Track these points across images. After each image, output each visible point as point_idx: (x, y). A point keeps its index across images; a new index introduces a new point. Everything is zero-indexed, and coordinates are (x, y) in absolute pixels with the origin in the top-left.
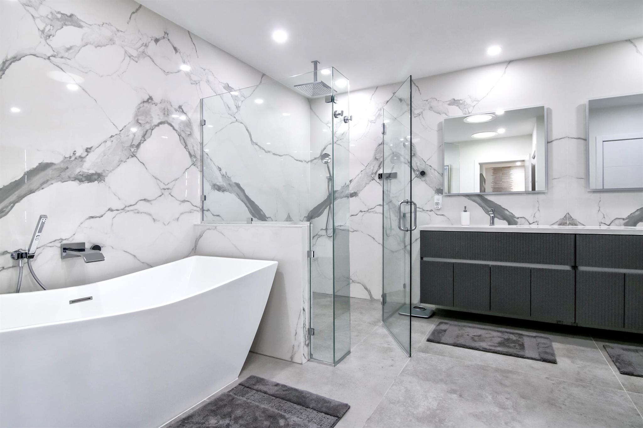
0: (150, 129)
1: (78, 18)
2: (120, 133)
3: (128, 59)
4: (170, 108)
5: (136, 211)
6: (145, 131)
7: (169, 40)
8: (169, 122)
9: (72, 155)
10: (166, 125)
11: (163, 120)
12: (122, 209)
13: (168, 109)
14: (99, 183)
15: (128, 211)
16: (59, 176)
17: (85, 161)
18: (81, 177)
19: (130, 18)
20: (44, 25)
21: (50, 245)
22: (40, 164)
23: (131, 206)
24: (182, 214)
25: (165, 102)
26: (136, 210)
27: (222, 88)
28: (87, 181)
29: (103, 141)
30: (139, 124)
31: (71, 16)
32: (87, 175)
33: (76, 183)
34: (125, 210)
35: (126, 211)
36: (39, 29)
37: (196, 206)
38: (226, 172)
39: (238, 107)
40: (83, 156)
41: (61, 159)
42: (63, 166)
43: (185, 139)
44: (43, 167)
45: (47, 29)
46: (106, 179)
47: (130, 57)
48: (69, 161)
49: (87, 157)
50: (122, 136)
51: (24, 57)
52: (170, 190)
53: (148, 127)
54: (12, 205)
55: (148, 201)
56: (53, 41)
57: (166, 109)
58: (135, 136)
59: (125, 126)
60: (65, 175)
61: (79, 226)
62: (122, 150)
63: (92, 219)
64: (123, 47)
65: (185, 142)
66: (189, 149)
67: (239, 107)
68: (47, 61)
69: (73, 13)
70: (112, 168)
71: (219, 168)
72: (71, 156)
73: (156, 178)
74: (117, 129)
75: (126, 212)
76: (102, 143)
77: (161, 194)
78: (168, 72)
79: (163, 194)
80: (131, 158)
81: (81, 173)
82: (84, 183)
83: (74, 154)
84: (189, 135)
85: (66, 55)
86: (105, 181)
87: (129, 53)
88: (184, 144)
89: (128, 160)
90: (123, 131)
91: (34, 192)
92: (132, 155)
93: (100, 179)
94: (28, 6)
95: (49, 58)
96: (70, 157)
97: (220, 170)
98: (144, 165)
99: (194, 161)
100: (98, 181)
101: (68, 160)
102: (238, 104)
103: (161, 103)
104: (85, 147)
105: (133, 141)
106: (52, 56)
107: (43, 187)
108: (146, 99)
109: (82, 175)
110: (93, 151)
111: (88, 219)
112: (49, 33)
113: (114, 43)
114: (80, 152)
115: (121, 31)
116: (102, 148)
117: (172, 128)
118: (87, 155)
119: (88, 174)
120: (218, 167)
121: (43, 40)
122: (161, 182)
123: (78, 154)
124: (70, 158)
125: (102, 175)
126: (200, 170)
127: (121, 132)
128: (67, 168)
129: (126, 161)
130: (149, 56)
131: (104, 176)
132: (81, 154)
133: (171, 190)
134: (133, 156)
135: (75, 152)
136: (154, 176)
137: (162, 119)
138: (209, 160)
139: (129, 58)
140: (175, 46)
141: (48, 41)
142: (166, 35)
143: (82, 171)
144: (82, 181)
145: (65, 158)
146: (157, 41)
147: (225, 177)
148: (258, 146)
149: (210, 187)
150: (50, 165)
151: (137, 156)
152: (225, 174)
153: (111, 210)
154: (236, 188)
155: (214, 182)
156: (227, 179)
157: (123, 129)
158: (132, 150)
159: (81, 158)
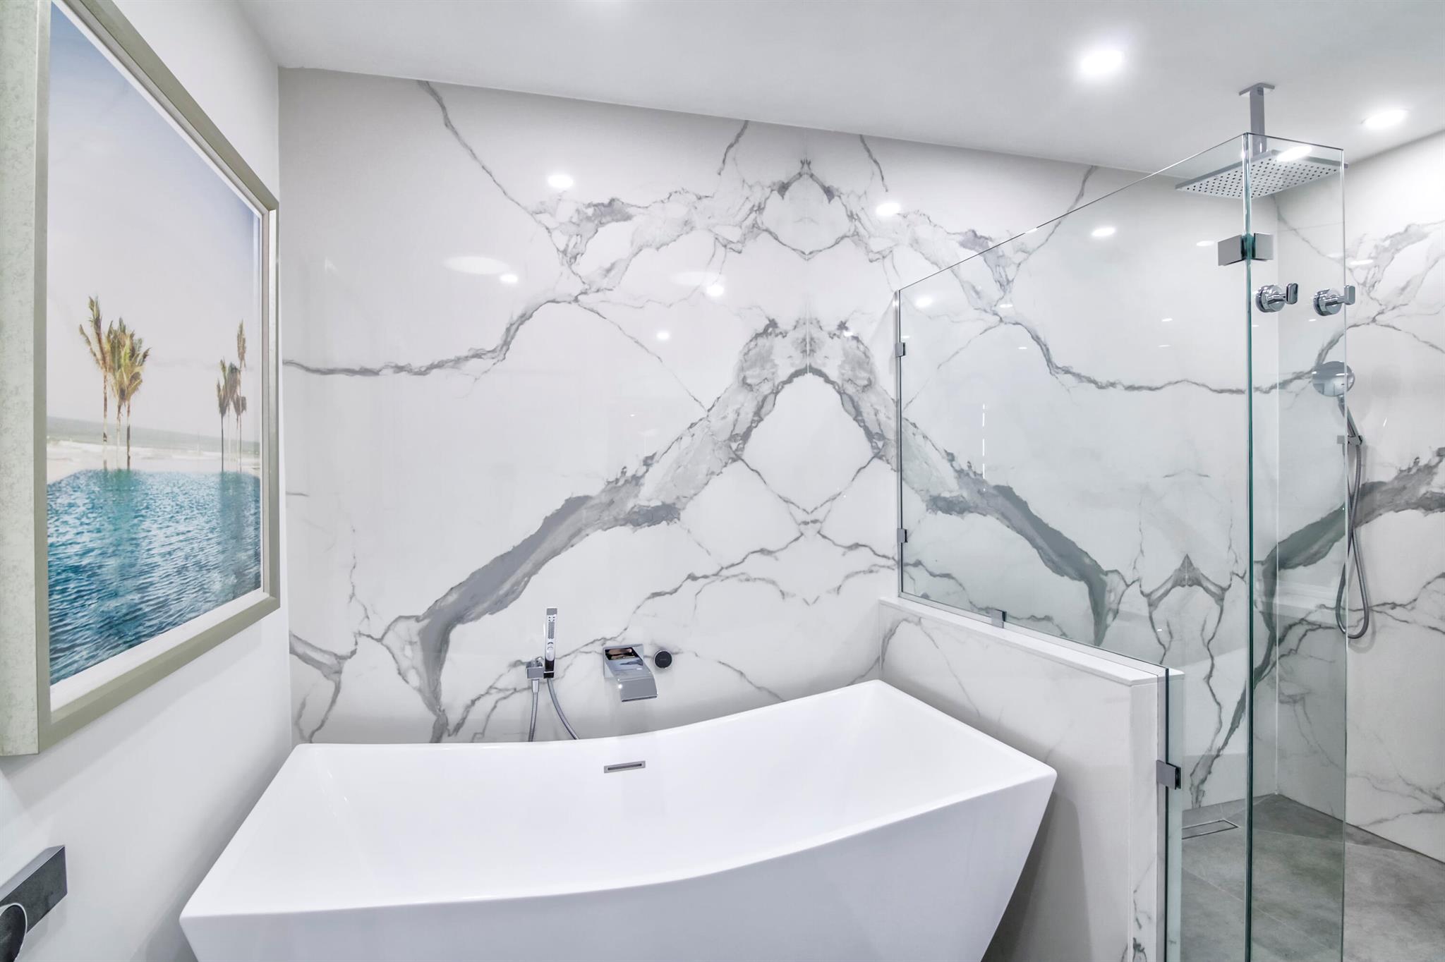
0: (772, 393)
1: (622, 205)
2: (708, 416)
3: (721, 250)
4: (816, 333)
5: (743, 577)
6: (760, 399)
7: (812, 176)
8: (814, 366)
9: (620, 475)
10: (809, 376)
11: (803, 366)
12: (714, 575)
13: (812, 339)
14: (668, 524)
15: (728, 578)
16: (597, 519)
17: (642, 485)
18: (635, 517)
19: (724, 161)
20: (565, 238)
21: (586, 649)
22: (567, 500)
23: (733, 565)
24: (847, 577)
25: (804, 324)
26: (743, 574)
27: (957, 245)
28: (646, 524)
29: (676, 438)
30: (749, 388)
31: (611, 203)
32: (647, 510)
33: (627, 530)
34: (721, 576)
35: (722, 578)
36: (558, 250)
37: (884, 556)
38: (969, 462)
39: (1005, 284)
40: (639, 474)
41: (602, 486)
42: (606, 499)
43: (856, 399)
44: (574, 505)
45: (571, 245)
46: (683, 514)
47: (725, 246)
48: (615, 488)
49: (647, 475)
50: (713, 419)
51: (536, 310)
52: (818, 526)
53: (766, 388)
54: (526, 579)
55: (769, 553)
56: (584, 266)
57: (808, 340)
58: (738, 415)
59: (718, 398)
60: (608, 516)
61: (634, 612)
62: (714, 450)
63: (658, 598)
64: (710, 230)
65: (854, 407)
66: (866, 420)
67: (1008, 282)
68: (574, 305)
69: (614, 196)
70: (693, 492)
71: (948, 454)
72: (618, 477)
73: (786, 501)
74: (703, 407)
75: (722, 581)
76: (673, 443)
77: (798, 535)
78: (811, 253)
79: (802, 534)
80: (731, 463)
81: (636, 509)
82: (641, 528)
83: (623, 473)
84: (865, 386)
85: (605, 283)
86: (681, 519)
87: (724, 239)
88: (853, 410)
89: (724, 470)
90: (713, 409)
91: (559, 554)
92: (734, 456)
93: (670, 516)
94: (542, 213)
95: (576, 300)
96: (617, 481)
97: (951, 458)
98: (759, 474)
99: (878, 448)
100: (666, 520)
101: (613, 486)
102: (1006, 276)
103: (795, 327)
104: (642, 457)
105: (734, 426)
106: (582, 293)
107: (574, 541)
108: (761, 330)
109: (639, 513)
110: (658, 462)
111: (649, 598)
112: (575, 251)
113: (692, 229)
114: (634, 467)
115: (707, 197)
116: (675, 452)
117: (821, 380)
118: (647, 471)
119: (649, 508)
120: (944, 453)
121: (565, 269)
122: (798, 507)
123: (629, 473)
124: (616, 483)
125: (675, 508)
126: (895, 467)
127: (711, 412)
128: (613, 501)
129: (721, 473)
130: (767, 230)
131: (680, 509)
132: (636, 471)
133: (821, 523)
134: (737, 457)
135: (625, 470)
136: (781, 497)
137: (799, 362)
138: (919, 438)
139: (723, 248)
140: (827, 185)
141: (574, 267)
142: (806, 166)
143: (638, 505)
144: (639, 525)
145: (609, 483)
146: (783, 188)
147: (968, 474)
148: (1074, 374)
149: (924, 506)
150: (586, 499)
151: (743, 458)
152: (965, 467)
153: (692, 577)
154: (1000, 500)
155: (934, 493)
156: (973, 479)
157: (713, 406)
158: (734, 446)
159: (636, 480)
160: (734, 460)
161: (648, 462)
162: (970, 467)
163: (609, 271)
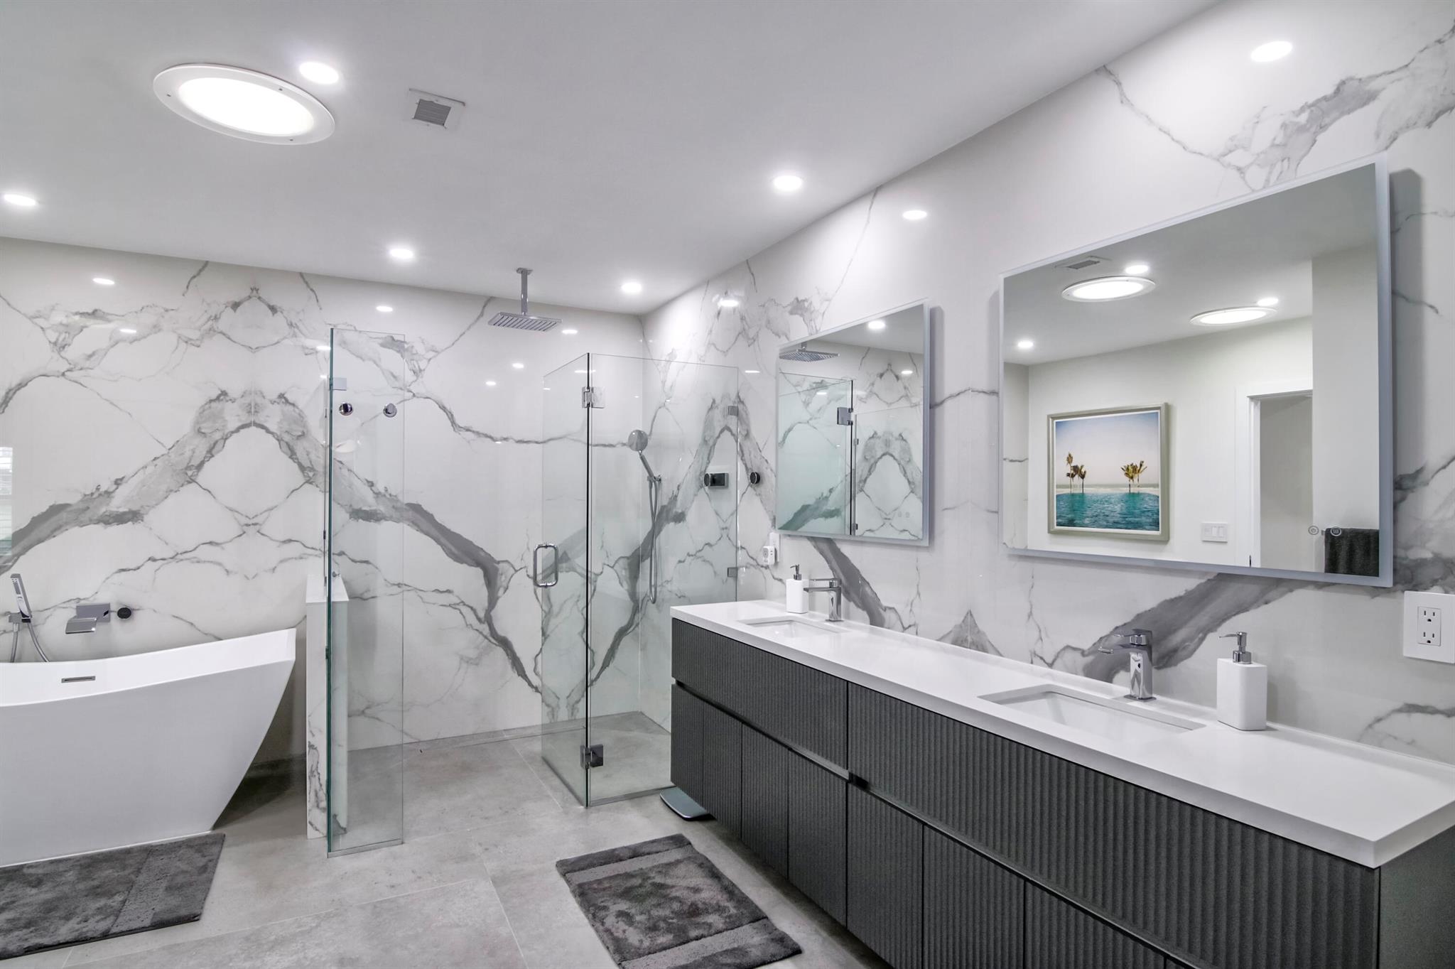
0: (222, 438)
1: (104, 313)
2: (168, 453)
3: (183, 345)
4: (259, 400)
5: (195, 560)
6: (212, 443)
7: (259, 298)
8: (257, 422)
9: (94, 490)
10: (253, 428)
11: (248, 422)
12: (171, 558)
13: (256, 404)
14: (134, 523)
15: (182, 560)
16: (76, 519)
17: (113, 497)
18: (108, 518)
19: (187, 287)
20: (57, 334)
21: (64, 605)
22: (51, 507)
23: (186, 552)
24: (281, 561)
25: (251, 394)
26: (195, 558)
27: (379, 346)
28: (116, 523)
29: (141, 467)
30: (203, 435)
31: (95, 312)
32: (116, 514)
33: (100, 527)
34: (176, 559)
36: (50, 342)
37: (313, 548)
38: (387, 488)
39: (417, 373)
40: (111, 490)
41: (79, 497)
42: (82, 506)
43: (291, 444)
44: (55, 510)
45: (61, 339)
46: (145, 517)
47: (186, 342)
48: (91, 499)
49: (117, 491)
50: (172, 455)
51: (31, 381)
52: (258, 527)
53: (217, 436)
54: (16, 558)
55: (217, 544)
56: (70, 353)
57: (253, 405)
58: (194, 453)
59: (178, 441)
60: (85, 517)
61: (104, 582)
62: (173, 476)
63: (123, 573)
64: (175, 332)
65: (290, 449)
66: (299, 458)
67: (421, 370)
68: (62, 379)
69: (97, 308)
70: (154, 503)
71: (368, 482)
72: (93, 492)
73: (231, 510)
74: (165, 447)
75: (177, 562)
76: (139, 470)
77: (242, 533)
78: (257, 348)
79: (244, 533)
80: (187, 484)
81: (107, 514)
82: (111, 526)
83: (98, 489)
84: (300, 436)
85: (87, 364)
86: (144, 520)
87: (186, 337)
88: (289, 452)
89: (181, 489)
90: (173, 448)
91: (43, 541)
92: (189, 480)
93: (135, 518)
94: (37, 317)
95: (63, 374)
96: (92, 494)
97: (371, 484)
98: (210, 492)
99: (309, 477)
100: (132, 521)
101: (88, 498)
102: (419, 367)
103: (243, 396)
104: (113, 478)
105: (191, 459)
106: (68, 370)
107: (55, 534)
108: (214, 397)
109: (109, 516)
110: (126, 482)
111: (117, 572)
112: (64, 343)
113: (160, 330)
114: (106, 486)
115: (173, 310)
116: (141, 475)
117: (263, 431)
118: (117, 488)
119: (118, 513)
120: (363, 482)
121: (56, 355)
122: (242, 515)
123: (103, 489)
124: (92, 496)
125: (139, 513)
126: (323, 489)
127: (171, 450)
128: (88, 508)
129: (178, 490)
130: (221, 333)
131: (143, 514)
132: (108, 488)
133: (261, 525)
134: (192, 481)
135: (99, 487)
136: (227, 507)
137: (245, 419)
138: (345, 471)
139: (185, 344)
140: (271, 304)
141: (63, 354)
142: (255, 292)
143: (109, 510)
144: (109, 524)
145: (85, 495)
146: (235, 306)
147: (385, 496)
148: (473, 432)
149: (348, 516)
150: (64, 507)
151: (197, 481)
152: (383, 491)
153: (152, 559)
154: (411, 514)
155: (356, 507)
156: (388, 499)
157: (173, 446)
158: (190, 473)
159: (108, 494)
160: (189, 483)
161: (118, 482)
162: (386, 491)
163: (90, 356)
